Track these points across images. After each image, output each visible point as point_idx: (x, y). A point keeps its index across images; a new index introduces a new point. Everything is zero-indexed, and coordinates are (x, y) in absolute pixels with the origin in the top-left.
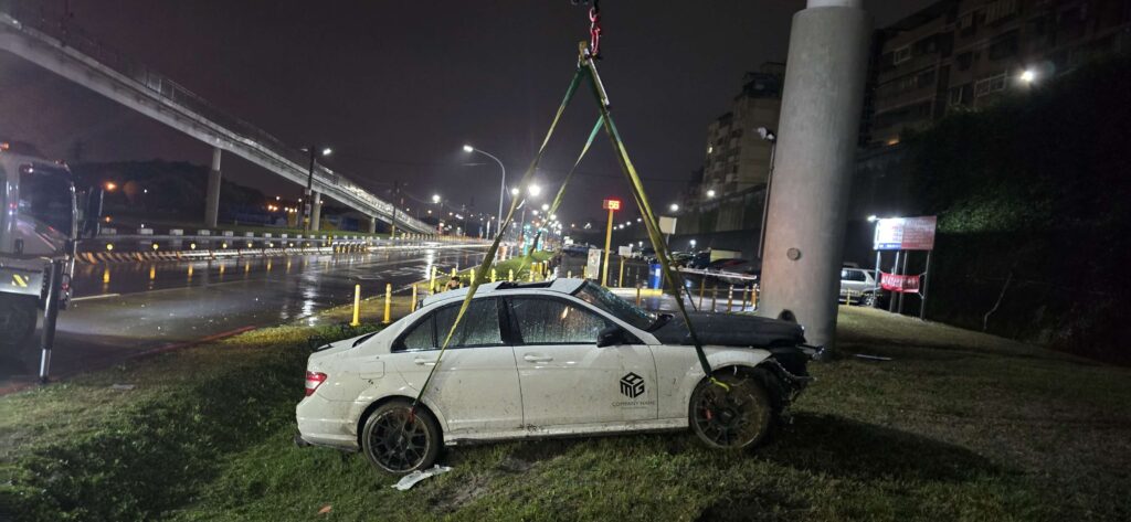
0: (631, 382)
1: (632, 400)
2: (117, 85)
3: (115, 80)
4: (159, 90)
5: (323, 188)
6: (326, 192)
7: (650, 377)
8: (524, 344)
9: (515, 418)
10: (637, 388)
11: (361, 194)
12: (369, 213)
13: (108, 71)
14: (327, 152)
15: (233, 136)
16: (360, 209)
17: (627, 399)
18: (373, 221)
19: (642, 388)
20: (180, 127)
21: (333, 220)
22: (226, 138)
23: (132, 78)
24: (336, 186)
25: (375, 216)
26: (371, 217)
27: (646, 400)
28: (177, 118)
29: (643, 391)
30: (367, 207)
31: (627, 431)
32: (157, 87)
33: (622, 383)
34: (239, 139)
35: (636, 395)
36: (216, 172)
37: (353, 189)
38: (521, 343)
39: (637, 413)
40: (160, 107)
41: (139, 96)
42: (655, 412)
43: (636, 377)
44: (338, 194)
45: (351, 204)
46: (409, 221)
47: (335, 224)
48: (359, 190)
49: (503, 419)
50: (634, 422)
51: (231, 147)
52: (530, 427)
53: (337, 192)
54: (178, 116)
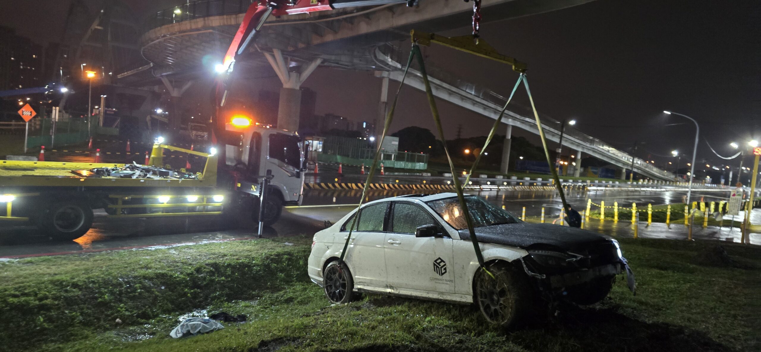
0: (439, 264)
1: (440, 277)
2: (451, 93)
3: (449, 90)
4: (473, 93)
5: (583, 148)
6: (585, 151)
7: (450, 262)
8: (394, 232)
9: (383, 279)
10: (443, 269)
11: (612, 151)
12: (620, 165)
13: (445, 85)
14: (572, 123)
15: (518, 116)
16: (613, 162)
17: (437, 276)
18: (624, 171)
19: (445, 269)
20: (486, 113)
21: (595, 171)
22: (514, 119)
23: (457, 87)
24: (592, 146)
25: (626, 167)
26: (623, 168)
27: (448, 279)
28: (485, 109)
29: (446, 272)
30: (618, 161)
31: (438, 299)
32: (472, 92)
33: (434, 265)
34: (522, 118)
35: (442, 274)
36: (508, 140)
37: (606, 148)
38: (392, 231)
39: (444, 287)
40: (475, 103)
41: (463, 98)
42: (453, 289)
43: (442, 261)
44: (594, 152)
45: (605, 159)
46: (655, 171)
47: (595, 173)
48: (611, 149)
49: (378, 279)
50: (442, 293)
51: (518, 124)
52: (391, 287)
53: (594, 151)
54: (486, 107)
